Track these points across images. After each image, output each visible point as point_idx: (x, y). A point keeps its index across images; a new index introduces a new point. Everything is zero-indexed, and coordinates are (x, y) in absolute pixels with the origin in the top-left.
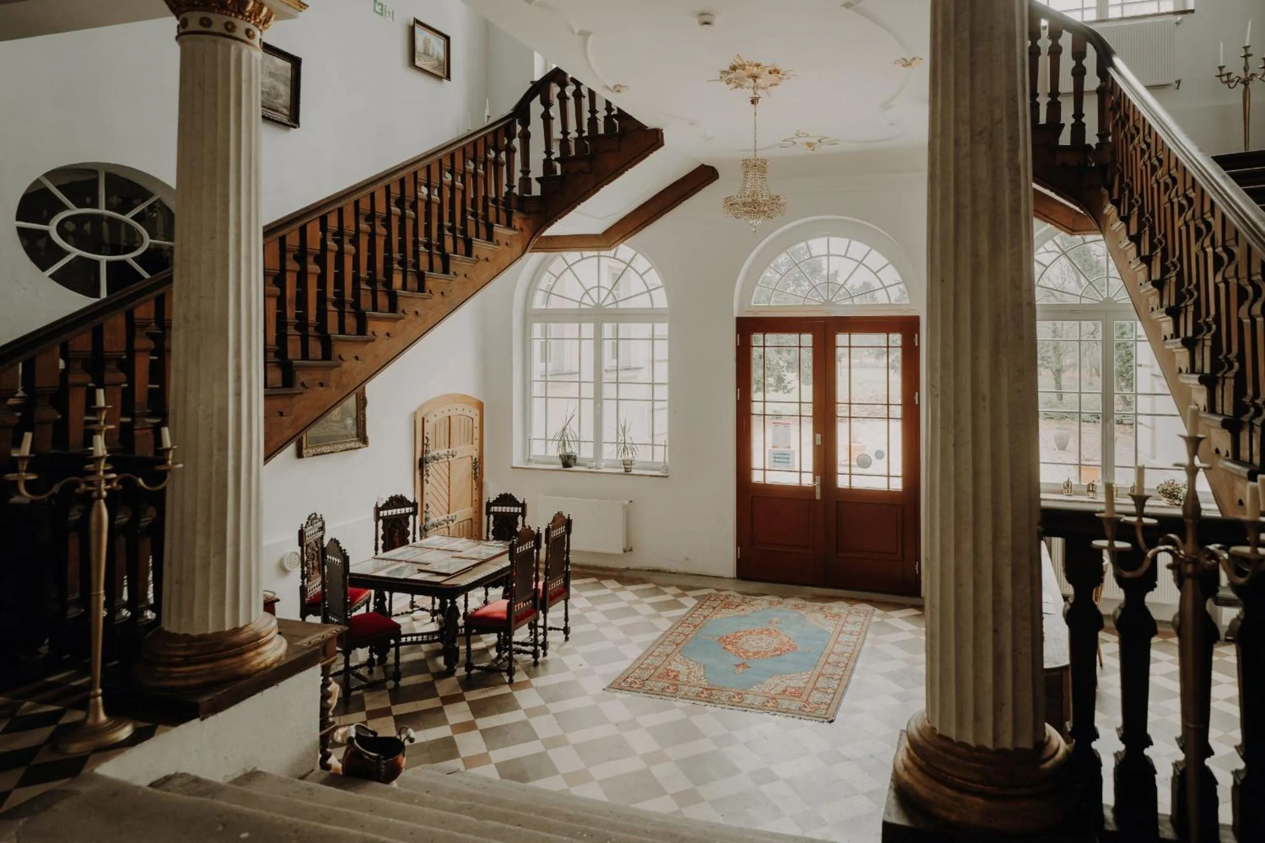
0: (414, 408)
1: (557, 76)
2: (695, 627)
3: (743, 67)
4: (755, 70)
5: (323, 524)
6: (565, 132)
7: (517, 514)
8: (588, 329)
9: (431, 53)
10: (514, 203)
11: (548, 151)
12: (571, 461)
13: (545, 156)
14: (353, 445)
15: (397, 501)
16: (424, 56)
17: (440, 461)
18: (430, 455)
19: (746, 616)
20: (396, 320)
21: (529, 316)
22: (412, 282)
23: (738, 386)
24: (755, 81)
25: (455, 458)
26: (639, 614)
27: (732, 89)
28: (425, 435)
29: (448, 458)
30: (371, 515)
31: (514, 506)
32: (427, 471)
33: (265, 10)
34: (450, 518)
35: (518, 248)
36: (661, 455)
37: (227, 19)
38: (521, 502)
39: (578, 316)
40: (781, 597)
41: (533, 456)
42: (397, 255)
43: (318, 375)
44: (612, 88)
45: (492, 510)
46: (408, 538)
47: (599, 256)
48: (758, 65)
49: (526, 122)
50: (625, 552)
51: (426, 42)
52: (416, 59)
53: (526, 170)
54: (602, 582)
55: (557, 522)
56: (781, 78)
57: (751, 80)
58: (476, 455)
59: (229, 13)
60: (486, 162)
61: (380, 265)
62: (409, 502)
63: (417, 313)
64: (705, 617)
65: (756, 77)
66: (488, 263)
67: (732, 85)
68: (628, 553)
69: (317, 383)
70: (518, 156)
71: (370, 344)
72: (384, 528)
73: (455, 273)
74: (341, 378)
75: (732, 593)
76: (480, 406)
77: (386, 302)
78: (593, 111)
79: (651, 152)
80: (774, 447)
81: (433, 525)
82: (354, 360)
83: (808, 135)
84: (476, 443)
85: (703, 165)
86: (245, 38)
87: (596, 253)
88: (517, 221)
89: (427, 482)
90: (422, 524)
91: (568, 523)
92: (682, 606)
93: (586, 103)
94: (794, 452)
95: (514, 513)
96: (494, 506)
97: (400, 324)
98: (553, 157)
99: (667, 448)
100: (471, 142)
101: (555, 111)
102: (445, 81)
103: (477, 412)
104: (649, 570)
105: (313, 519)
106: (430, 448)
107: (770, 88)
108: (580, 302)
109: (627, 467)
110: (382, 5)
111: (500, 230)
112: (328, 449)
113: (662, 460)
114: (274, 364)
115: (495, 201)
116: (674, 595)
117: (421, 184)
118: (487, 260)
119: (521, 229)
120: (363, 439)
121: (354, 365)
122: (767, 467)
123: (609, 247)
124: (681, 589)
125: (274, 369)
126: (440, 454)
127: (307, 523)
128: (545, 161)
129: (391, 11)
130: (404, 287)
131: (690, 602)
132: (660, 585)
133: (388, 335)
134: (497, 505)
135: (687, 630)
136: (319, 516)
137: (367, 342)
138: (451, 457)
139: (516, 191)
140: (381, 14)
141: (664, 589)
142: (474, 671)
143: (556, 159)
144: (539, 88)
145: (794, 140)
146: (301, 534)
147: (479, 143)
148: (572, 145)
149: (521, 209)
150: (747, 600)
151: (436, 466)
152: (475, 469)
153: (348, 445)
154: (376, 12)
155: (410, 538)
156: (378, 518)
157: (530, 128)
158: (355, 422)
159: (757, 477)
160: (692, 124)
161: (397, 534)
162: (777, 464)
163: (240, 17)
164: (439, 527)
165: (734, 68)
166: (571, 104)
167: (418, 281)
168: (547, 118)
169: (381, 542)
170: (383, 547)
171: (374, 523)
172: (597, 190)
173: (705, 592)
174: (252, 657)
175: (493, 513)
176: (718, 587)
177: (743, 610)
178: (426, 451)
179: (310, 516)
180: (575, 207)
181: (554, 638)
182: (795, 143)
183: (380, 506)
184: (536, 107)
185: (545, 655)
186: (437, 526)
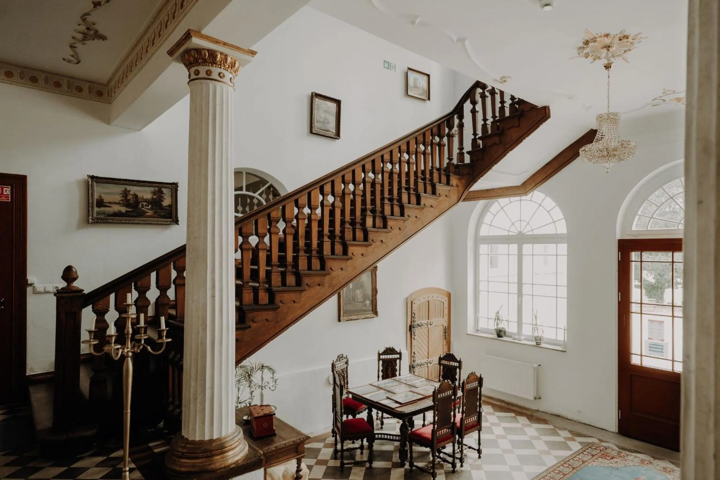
0: (406, 295)
1: (478, 84)
2: (573, 468)
3: (594, 40)
4: (607, 41)
5: (348, 361)
6: (485, 119)
7: (456, 367)
8: (514, 247)
9: (418, 86)
10: (452, 169)
11: (475, 134)
12: (502, 334)
13: (473, 137)
14: (369, 316)
15: (390, 351)
16: (414, 88)
17: (422, 327)
18: (416, 323)
19: (617, 469)
20: (367, 246)
21: (478, 240)
22: (379, 222)
23: (619, 291)
24: (608, 50)
25: (432, 326)
26: (535, 449)
27: (592, 63)
28: (413, 311)
29: (427, 326)
30: (376, 357)
31: (455, 362)
32: (414, 333)
33: (229, 59)
34: (429, 361)
35: (454, 198)
36: (561, 336)
37: (207, 68)
38: (458, 360)
39: (507, 240)
40: (653, 457)
41: (480, 328)
42: (369, 206)
43: (317, 279)
44: (499, 80)
45: (442, 363)
46: (396, 373)
47: (521, 200)
48: (607, 35)
49: (461, 117)
50: (535, 399)
51: (415, 80)
52: (409, 90)
53: (461, 148)
54: (517, 417)
55: (469, 380)
56: (632, 43)
57: (605, 50)
58: (446, 324)
59: (208, 64)
60: (432, 144)
61: (358, 213)
62: (397, 352)
63: (382, 241)
64: (584, 462)
65: (609, 47)
66: (432, 209)
67: (590, 59)
68: (537, 400)
69: (317, 283)
70: (456, 140)
71: (350, 261)
72: (383, 365)
73: (408, 216)
74: (332, 280)
75: (611, 446)
76: (449, 295)
77: (362, 235)
78: (502, 102)
79: (541, 124)
80: (649, 339)
81: (418, 365)
82: (340, 270)
83: (674, 91)
84: (446, 317)
85: (592, 129)
86: (219, 78)
87: (518, 198)
88: (454, 181)
89: (414, 339)
90: (411, 363)
91: (480, 380)
92: (568, 448)
93: (498, 98)
94: (667, 344)
95: (454, 366)
96: (444, 360)
97: (370, 249)
98: (477, 137)
99: (566, 331)
100: (421, 133)
101: (479, 107)
102: (427, 101)
103: (447, 299)
104: (552, 414)
105: (340, 358)
106: (416, 319)
107: (624, 55)
108: (509, 231)
109: (537, 341)
110: (388, 63)
111: (441, 188)
112: (356, 317)
113: (563, 339)
114: (290, 273)
115: (439, 170)
116: (565, 438)
117: (387, 162)
118: (432, 206)
119: (457, 186)
120: (376, 313)
121: (340, 273)
122: (643, 354)
123: (526, 193)
124: (571, 434)
125: (290, 276)
126: (422, 323)
127: (337, 359)
128: (473, 140)
129: (394, 65)
130: (374, 226)
131: (575, 446)
132: (557, 428)
133: (362, 255)
134: (445, 360)
135: (566, 470)
136: (345, 356)
137: (348, 260)
138: (429, 325)
139: (455, 161)
140: (388, 68)
141: (558, 431)
142: (414, 468)
143: (479, 138)
144: (469, 95)
145: (662, 98)
146: (333, 366)
147: (427, 133)
148: (489, 127)
149: (455, 173)
150: (622, 454)
151: (420, 330)
152: (445, 333)
153: (367, 316)
154: (386, 68)
155: (397, 373)
156: (379, 359)
157: (464, 121)
158: (371, 303)
159: (635, 360)
160: (570, 98)
161: (390, 370)
162: (651, 352)
163: (215, 65)
164: (422, 366)
165: (587, 43)
166: (489, 101)
167: (383, 223)
168: (474, 112)
169: (381, 374)
170: (382, 377)
171: (378, 362)
172: (505, 155)
173: (590, 440)
174: (217, 459)
175: (443, 364)
176: (601, 438)
177: (616, 462)
178: (414, 321)
179: (339, 356)
180: (490, 168)
181: (471, 455)
182: (664, 101)
183: (381, 352)
184: (468, 106)
185: (462, 466)
186: (421, 366)
